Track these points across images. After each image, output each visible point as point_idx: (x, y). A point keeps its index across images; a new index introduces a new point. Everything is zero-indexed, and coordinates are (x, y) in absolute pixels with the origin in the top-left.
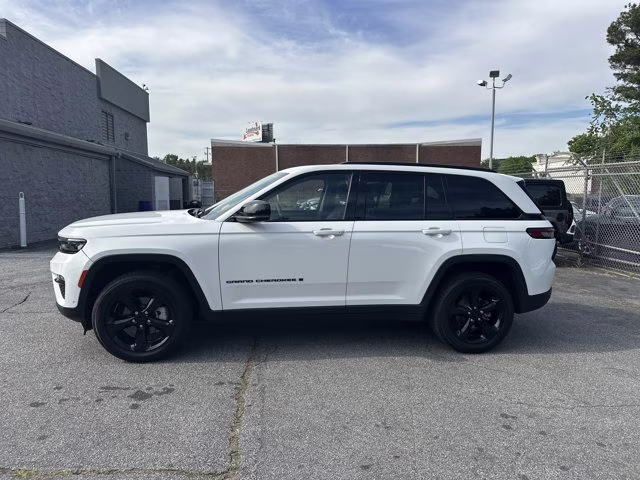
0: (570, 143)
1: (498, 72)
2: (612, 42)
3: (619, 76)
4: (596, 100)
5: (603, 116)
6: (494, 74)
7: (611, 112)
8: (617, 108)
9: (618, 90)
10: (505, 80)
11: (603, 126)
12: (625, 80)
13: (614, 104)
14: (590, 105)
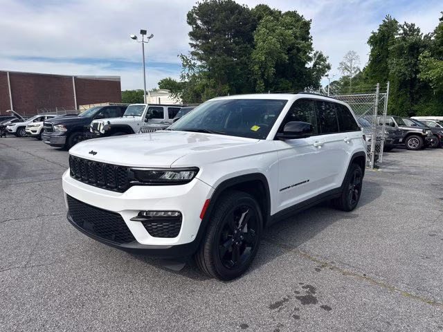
0: (159, 84)
1: (146, 31)
2: (189, 23)
3: (192, 45)
4: (183, 58)
5: (187, 69)
6: (143, 32)
7: (192, 67)
8: (194, 65)
9: (193, 53)
10: (150, 38)
11: (188, 75)
12: (195, 48)
13: (193, 62)
14: (180, 61)
